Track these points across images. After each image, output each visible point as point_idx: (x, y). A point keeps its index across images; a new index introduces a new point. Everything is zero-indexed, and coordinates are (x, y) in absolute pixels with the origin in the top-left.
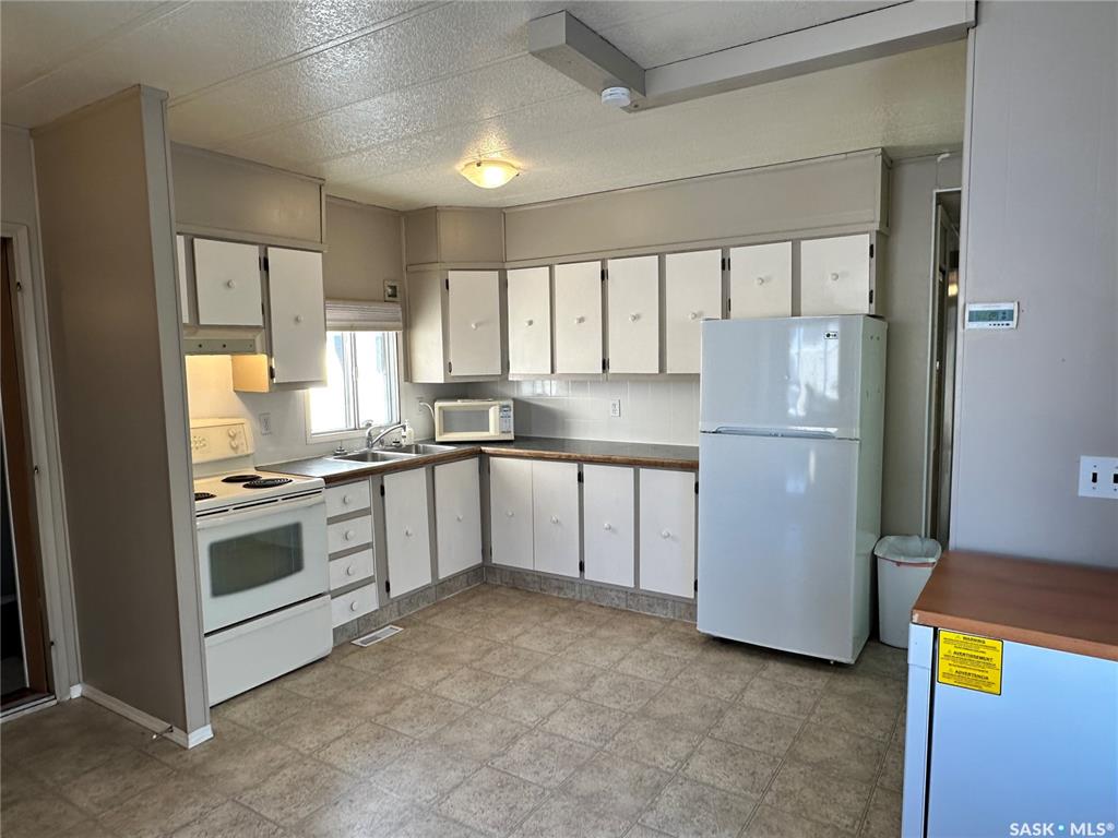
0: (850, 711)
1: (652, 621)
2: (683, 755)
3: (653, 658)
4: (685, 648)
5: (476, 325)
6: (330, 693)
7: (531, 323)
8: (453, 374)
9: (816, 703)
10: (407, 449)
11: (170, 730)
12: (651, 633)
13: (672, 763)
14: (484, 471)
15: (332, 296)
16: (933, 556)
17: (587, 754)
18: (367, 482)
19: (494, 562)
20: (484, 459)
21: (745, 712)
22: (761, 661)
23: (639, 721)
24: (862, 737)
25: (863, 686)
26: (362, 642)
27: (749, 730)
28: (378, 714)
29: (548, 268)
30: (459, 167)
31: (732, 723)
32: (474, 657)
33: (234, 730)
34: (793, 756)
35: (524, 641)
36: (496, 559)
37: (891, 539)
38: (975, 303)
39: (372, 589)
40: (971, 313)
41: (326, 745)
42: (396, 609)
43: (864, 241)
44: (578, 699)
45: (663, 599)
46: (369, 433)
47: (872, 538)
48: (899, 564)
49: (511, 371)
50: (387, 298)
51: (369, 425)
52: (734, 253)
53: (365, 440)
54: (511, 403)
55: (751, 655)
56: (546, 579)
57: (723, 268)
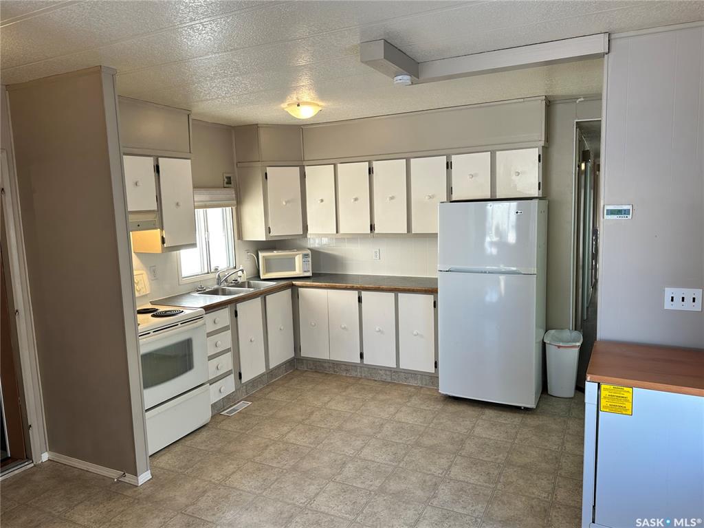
0: (537, 436)
1: (409, 388)
2: (446, 467)
3: (414, 411)
4: (433, 404)
5: (286, 202)
6: (218, 446)
7: (322, 201)
8: (271, 234)
9: (517, 433)
10: (242, 285)
11: (124, 475)
12: (410, 396)
13: (440, 471)
14: (295, 297)
15: (197, 186)
16: (578, 342)
17: (390, 470)
18: (227, 309)
19: (302, 355)
20: (294, 289)
21: (477, 440)
22: (480, 409)
23: (415, 449)
24: (546, 450)
25: (542, 421)
26: (227, 413)
27: (481, 450)
28: (254, 456)
29: (333, 166)
30: (284, 106)
31: (470, 447)
32: (304, 417)
33: (164, 473)
34: (509, 463)
35: (332, 405)
36: (304, 354)
37: (552, 332)
38: (609, 205)
39: (231, 378)
40: (607, 210)
41: (228, 477)
42: (244, 391)
43: (534, 153)
44: (376, 438)
45: (414, 374)
46: (219, 276)
47: (542, 331)
48: (559, 347)
49: (309, 232)
50: (226, 185)
51: (216, 269)
52: (454, 159)
53: (216, 280)
54: (309, 252)
55: (473, 406)
56: (337, 364)
57: (447, 168)
